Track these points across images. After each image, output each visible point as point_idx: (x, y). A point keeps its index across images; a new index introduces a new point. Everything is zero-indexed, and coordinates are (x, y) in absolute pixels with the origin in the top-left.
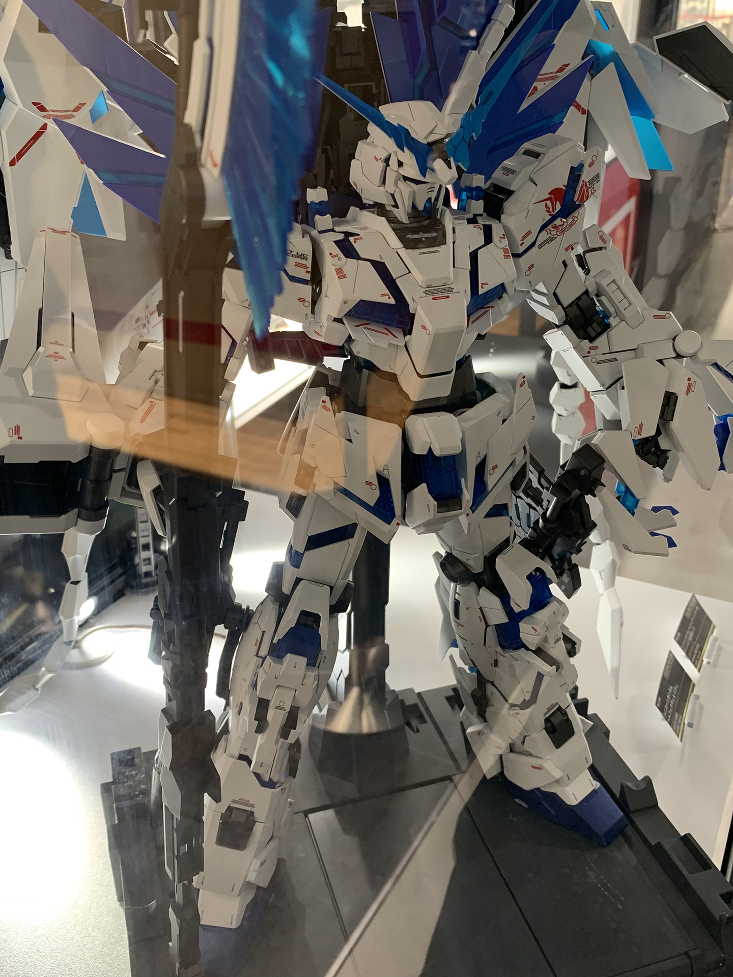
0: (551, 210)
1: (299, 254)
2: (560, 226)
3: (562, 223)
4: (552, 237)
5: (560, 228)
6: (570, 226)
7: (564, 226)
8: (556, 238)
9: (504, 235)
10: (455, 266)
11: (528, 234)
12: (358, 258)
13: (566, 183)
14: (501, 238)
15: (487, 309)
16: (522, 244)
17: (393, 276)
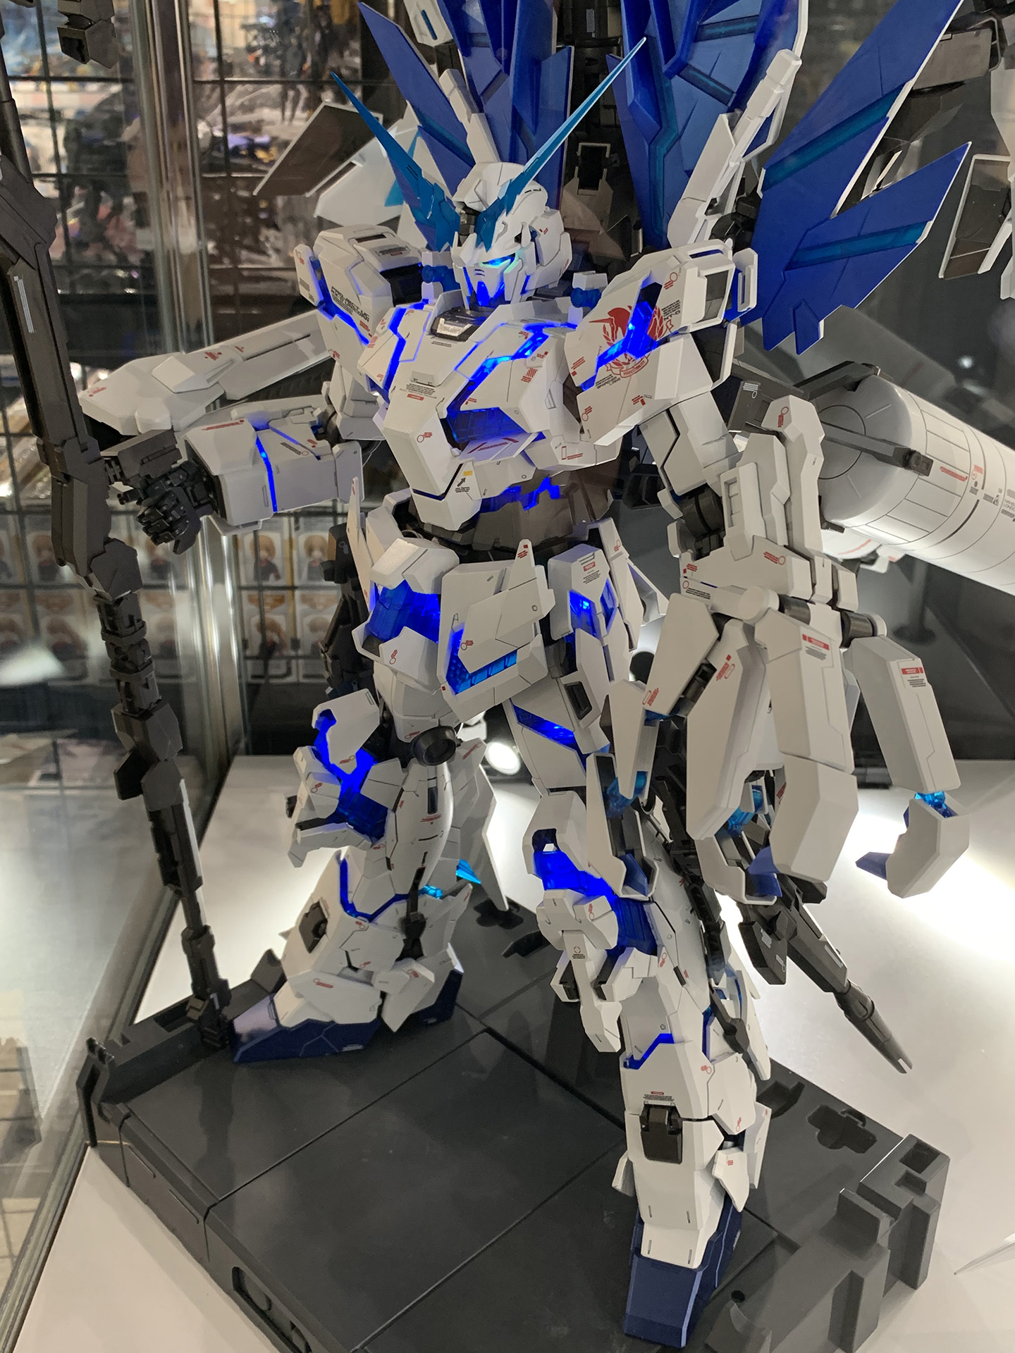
0: (610, 337)
1: (364, 313)
2: (625, 363)
3: (627, 361)
4: (614, 376)
5: (625, 366)
6: (638, 367)
7: (632, 364)
8: (619, 379)
9: (546, 353)
10: (459, 369)
11: (581, 361)
12: (395, 331)
13: (633, 304)
14: (538, 355)
15: (506, 441)
16: (574, 373)
17: (401, 359)
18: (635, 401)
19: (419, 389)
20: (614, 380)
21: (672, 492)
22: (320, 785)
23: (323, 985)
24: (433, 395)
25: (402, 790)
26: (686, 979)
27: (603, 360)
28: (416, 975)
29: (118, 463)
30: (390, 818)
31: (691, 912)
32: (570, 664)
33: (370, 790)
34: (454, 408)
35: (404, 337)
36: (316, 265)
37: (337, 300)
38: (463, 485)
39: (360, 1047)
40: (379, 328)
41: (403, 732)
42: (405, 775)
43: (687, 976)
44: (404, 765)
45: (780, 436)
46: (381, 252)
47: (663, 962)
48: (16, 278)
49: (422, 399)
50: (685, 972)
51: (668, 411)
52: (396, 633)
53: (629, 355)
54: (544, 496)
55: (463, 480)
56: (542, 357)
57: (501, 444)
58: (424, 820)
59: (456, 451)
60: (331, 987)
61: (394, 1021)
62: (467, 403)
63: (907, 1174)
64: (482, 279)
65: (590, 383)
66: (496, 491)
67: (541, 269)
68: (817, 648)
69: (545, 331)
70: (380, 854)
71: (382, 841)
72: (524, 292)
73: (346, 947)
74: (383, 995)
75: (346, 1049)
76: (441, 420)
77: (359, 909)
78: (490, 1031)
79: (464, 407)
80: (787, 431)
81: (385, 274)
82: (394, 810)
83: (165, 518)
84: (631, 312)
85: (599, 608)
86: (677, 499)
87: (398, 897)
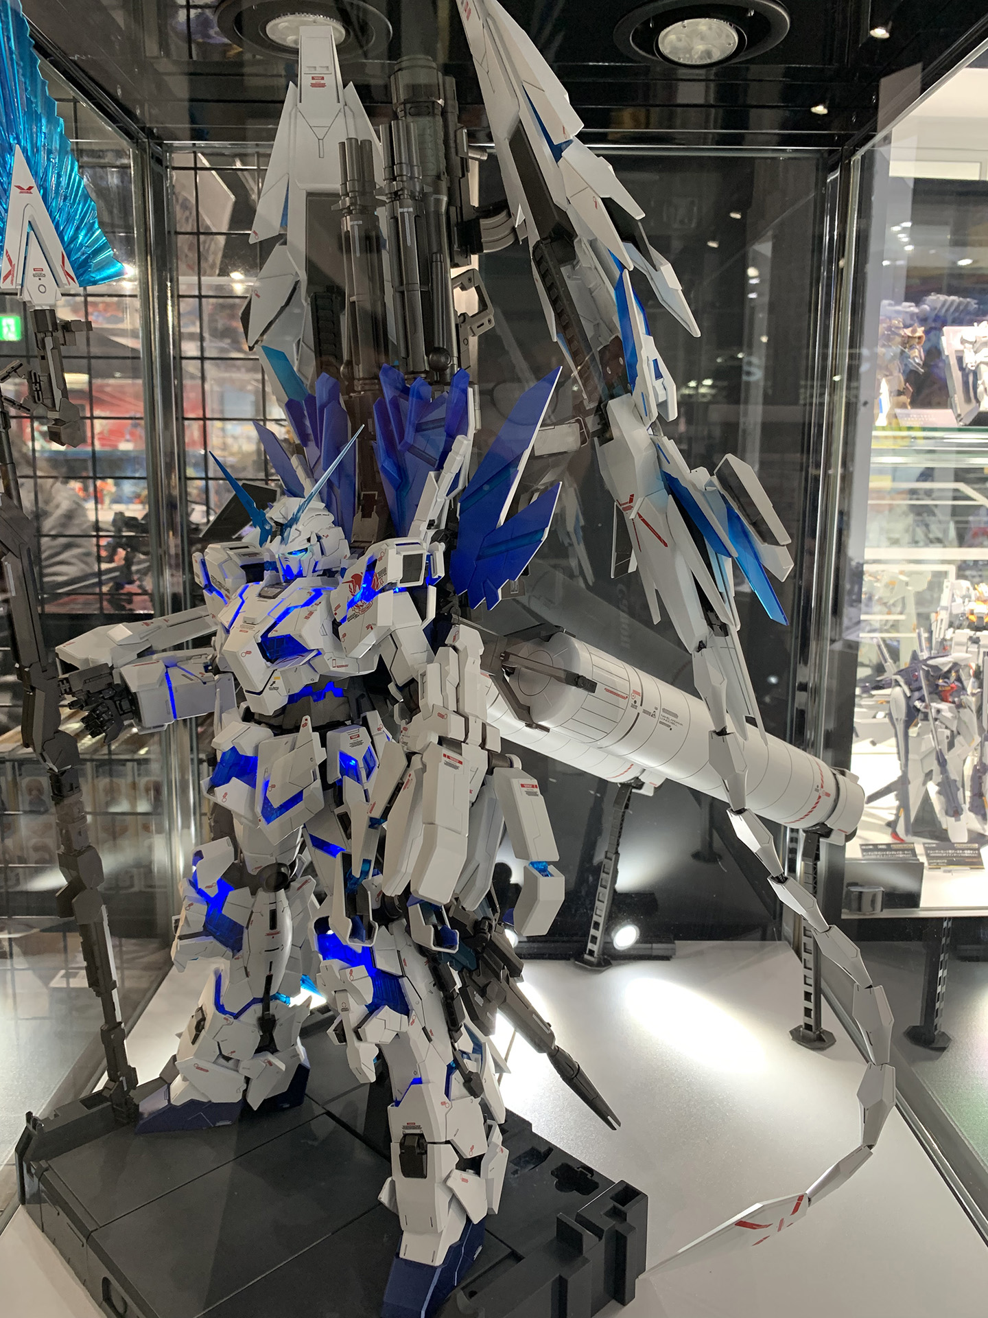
0: (353, 592)
1: (227, 589)
3: (362, 605)
4: (356, 614)
5: (362, 608)
6: (368, 608)
7: (365, 606)
8: (359, 616)
9: (320, 603)
10: (270, 614)
11: (339, 606)
12: (241, 597)
13: (364, 571)
14: (316, 604)
15: (297, 656)
16: (336, 614)
17: (240, 611)
18: (368, 628)
19: (248, 627)
20: (356, 616)
21: (397, 685)
22: (192, 904)
23: (202, 1069)
24: (254, 629)
25: (252, 912)
26: (432, 1037)
27: (351, 604)
28: (270, 1064)
29: (68, 682)
30: (245, 935)
31: (434, 985)
32: (339, 801)
33: (228, 910)
34: (264, 636)
35: (245, 600)
36: (203, 563)
37: (215, 584)
38: (274, 685)
39: (229, 1123)
40: (233, 596)
41: (252, 869)
42: (253, 900)
43: (432, 1034)
44: (254, 893)
45: (455, 649)
46: (243, 555)
47: (413, 1021)
48: (6, 563)
49: (248, 632)
50: (431, 1031)
51: (391, 635)
52: (227, 780)
53: (363, 601)
54: (329, 694)
55: (274, 682)
56: (318, 605)
57: (294, 658)
58: (268, 935)
59: (269, 663)
60: (207, 1071)
61: (255, 1103)
62: (273, 633)
63: (614, 1207)
64: (288, 563)
65: (344, 620)
66: (296, 690)
67: (325, 558)
68: (452, 762)
69: (322, 591)
70: (240, 963)
71: (241, 952)
72: (314, 571)
73: (219, 1038)
74: (248, 1080)
75: (218, 1124)
76: (258, 644)
77: (227, 1009)
78: (329, 1114)
79: (270, 635)
80: (457, 644)
81: (244, 567)
82: (247, 928)
83: (98, 719)
84: (363, 576)
85: (361, 764)
86: (400, 689)
87: (255, 1001)
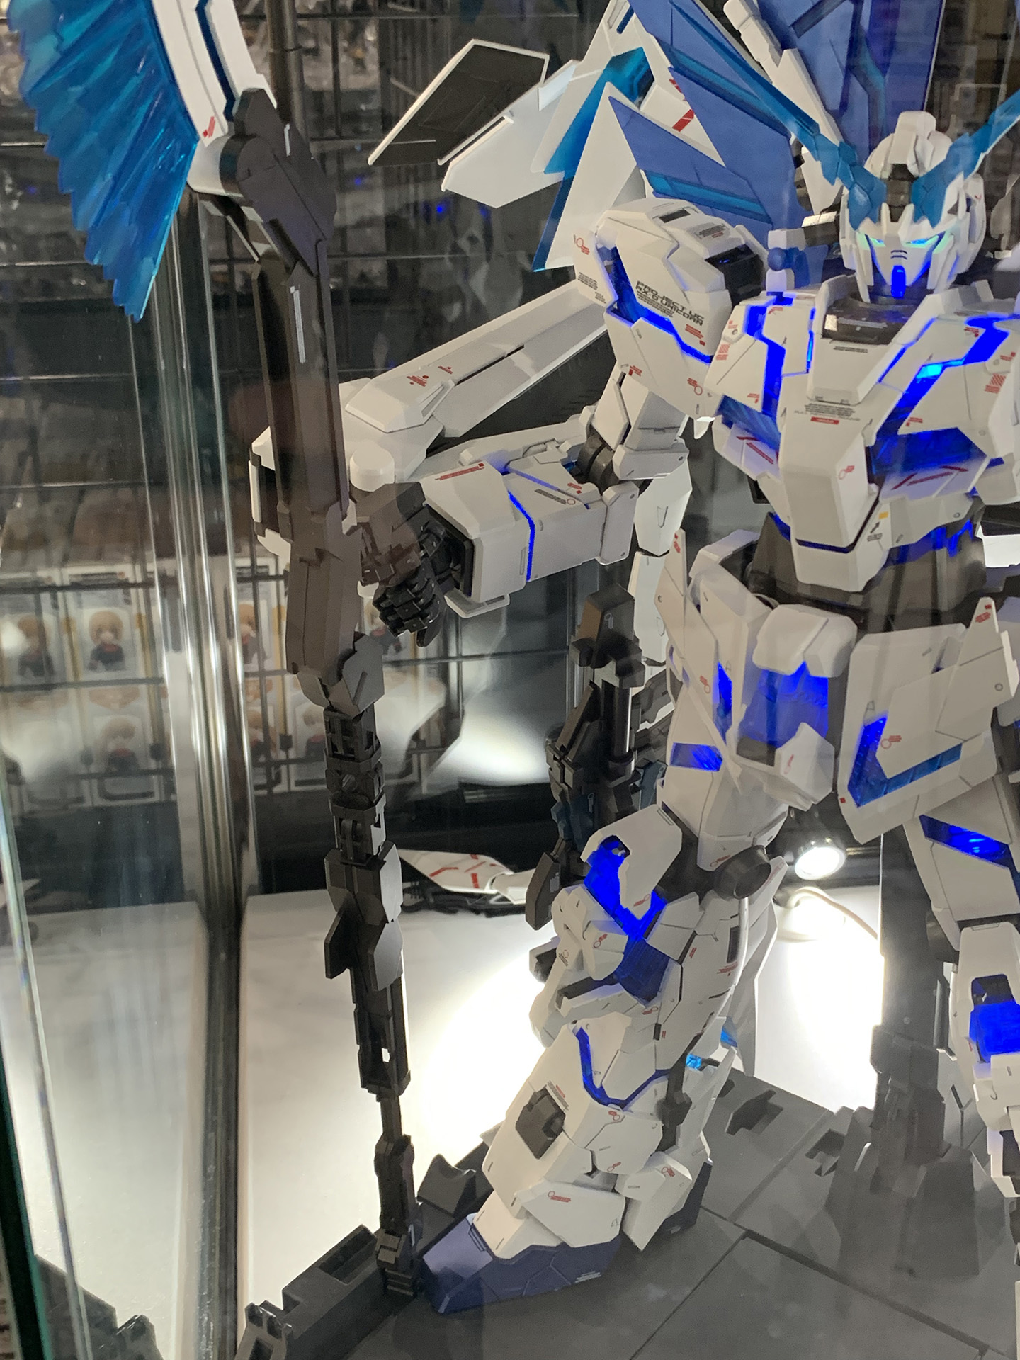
1: (693, 314)
9: (1013, 354)
10: (884, 380)
12: (758, 337)
14: (1002, 358)
15: (950, 471)
17: (784, 370)
19: (828, 410)
22: (605, 936)
23: (559, 1199)
24: (853, 416)
25: (695, 934)
28: (670, 1172)
30: (673, 973)
33: (658, 939)
34: (888, 431)
35: (779, 343)
36: (605, 255)
37: (647, 300)
38: (877, 531)
39: (597, 1275)
40: (727, 332)
41: (708, 860)
42: (702, 913)
44: (702, 900)
46: (701, 233)
48: (293, 289)
49: (836, 422)
55: (876, 523)
56: (1009, 359)
57: (942, 475)
58: (722, 971)
59: (874, 485)
60: (568, 1200)
62: (908, 425)
66: (917, 535)
69: (998, 326)
70: (651, 1020)
71: (655, 1003)
72: (950, 277)
73: (593, 1146)
74: (627, 1203)
76: (868, 449)
77: (609, 1095)
78: (752, 1235)
79: (903, 430)
81: (713, 261)
82: (680, 961)
83: (417, 600)
87: (658, 1074)
